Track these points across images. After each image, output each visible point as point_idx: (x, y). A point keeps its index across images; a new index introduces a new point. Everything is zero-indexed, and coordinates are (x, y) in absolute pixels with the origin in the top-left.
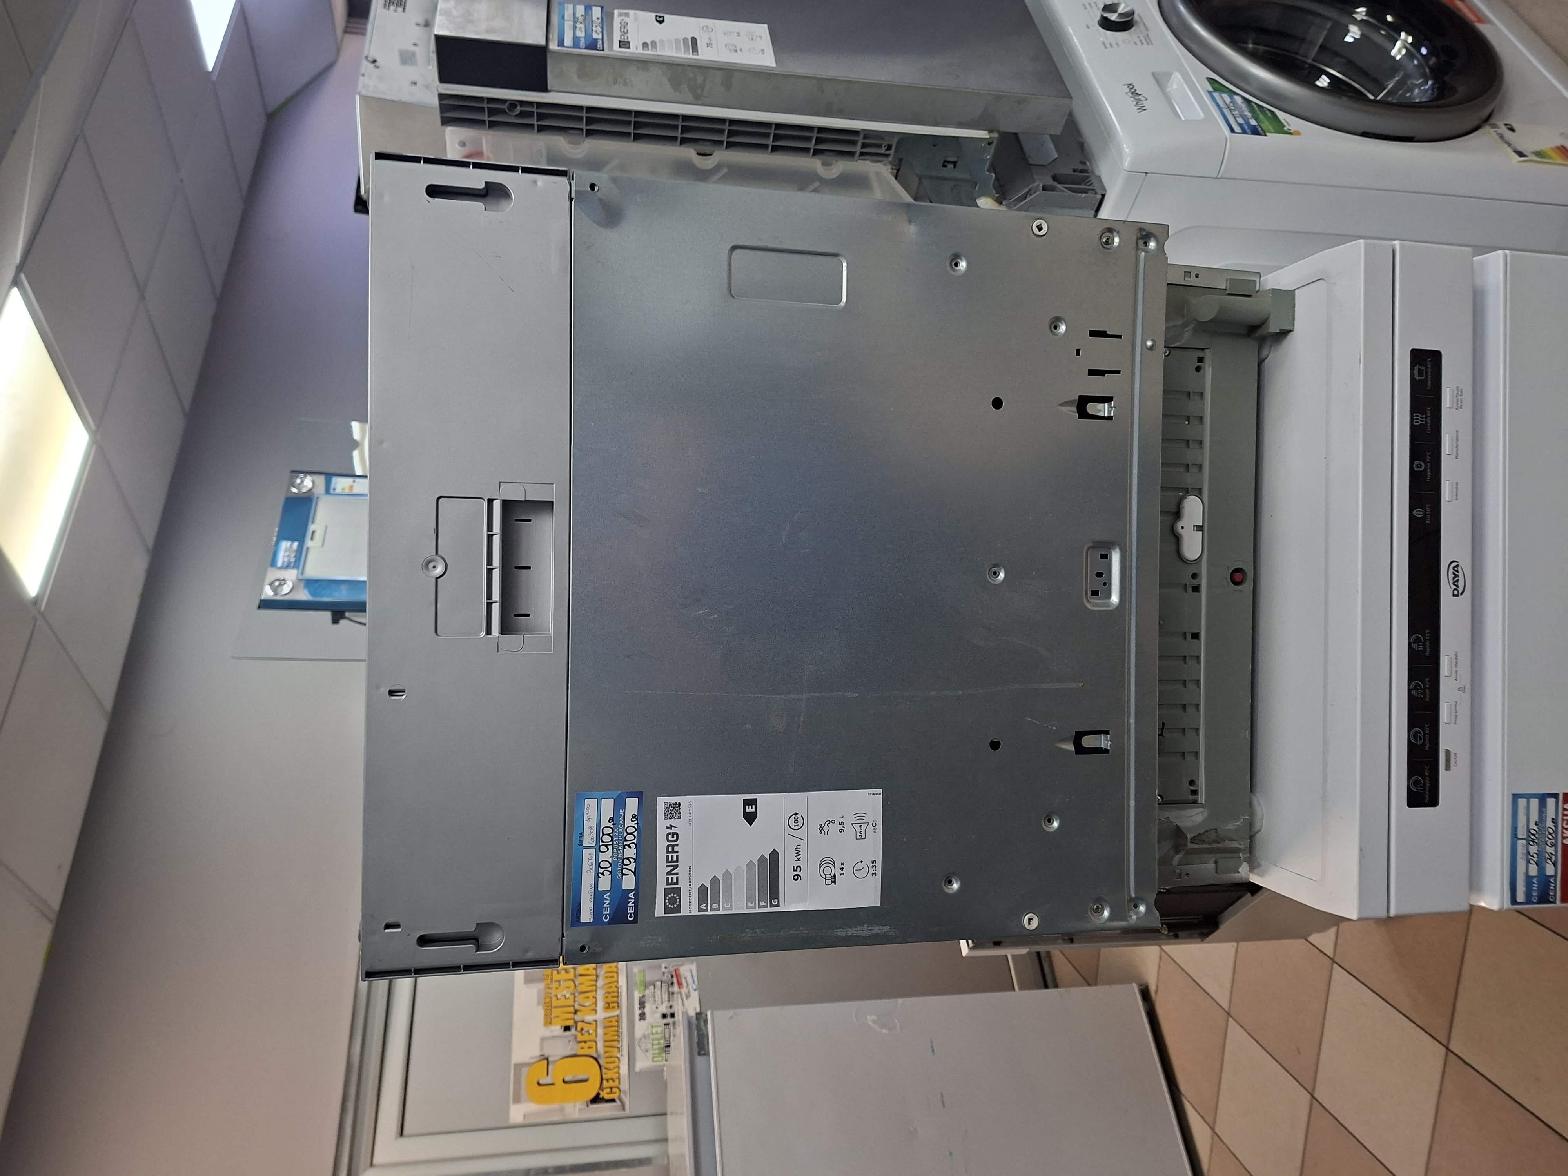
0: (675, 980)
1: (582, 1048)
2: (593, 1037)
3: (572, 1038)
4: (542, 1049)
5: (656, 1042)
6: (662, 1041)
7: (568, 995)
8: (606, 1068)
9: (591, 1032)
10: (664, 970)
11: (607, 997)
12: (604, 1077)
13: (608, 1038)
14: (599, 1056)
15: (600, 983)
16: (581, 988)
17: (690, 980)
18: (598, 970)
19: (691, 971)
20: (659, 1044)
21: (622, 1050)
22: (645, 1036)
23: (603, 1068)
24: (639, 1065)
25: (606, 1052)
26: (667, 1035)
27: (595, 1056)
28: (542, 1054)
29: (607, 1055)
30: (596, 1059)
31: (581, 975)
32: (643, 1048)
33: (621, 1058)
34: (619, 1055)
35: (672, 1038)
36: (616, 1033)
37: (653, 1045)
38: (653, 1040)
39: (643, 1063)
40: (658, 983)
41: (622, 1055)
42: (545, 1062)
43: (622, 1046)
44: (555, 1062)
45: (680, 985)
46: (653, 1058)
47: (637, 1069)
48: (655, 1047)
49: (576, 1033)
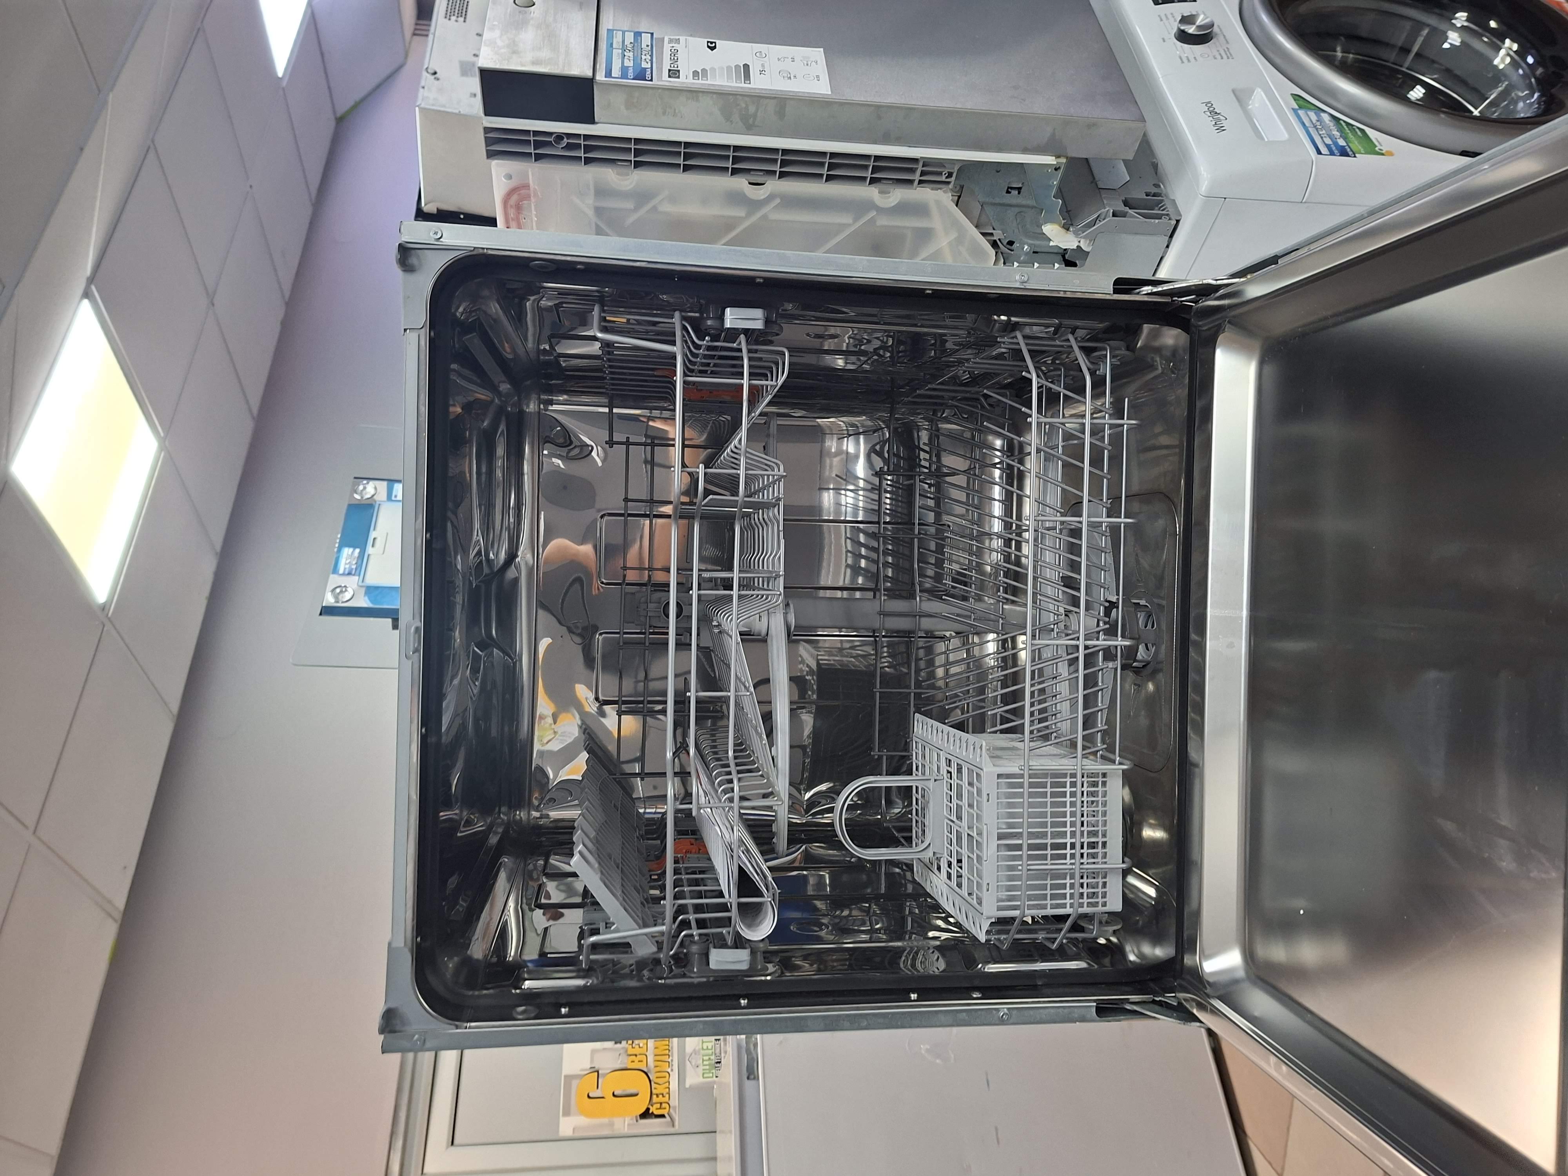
1: (633, 1062)
2: (643, 1051)
3: (622, 1051)
4: (592, 1061)
5: (706, 1058)
6: (713, 1057)
8: (655, 1083)
9: (641, 1045)
12: (654, 1091)
13: (658, 1052)
14: (649, 1070)
20: (710, 1059)
21: (672, 1065)
22: (695, 1052)
23: (652, 1083)
24: (688, 1083)
25: (656, 1067)
26: (718, 1051)
27: (645, 1070)
28: (593, 1066)
29: (658, 1069)
30: (646, 1074)
32: (693, 1064)
33: (671, 1073)
34: (669, 1070)
35: (723, 1055)
36: (667, 1047)
37: (703, 1060)
38: (703, 1056)
39: (693, 1078)
41: (672, 1070)
42: (596, 1073)
43: (672, 1060)
44: (605, 1075)
46: (703, 1074)
47: (687, 1086)
48: (705, 1063)
49: (627, 1045)
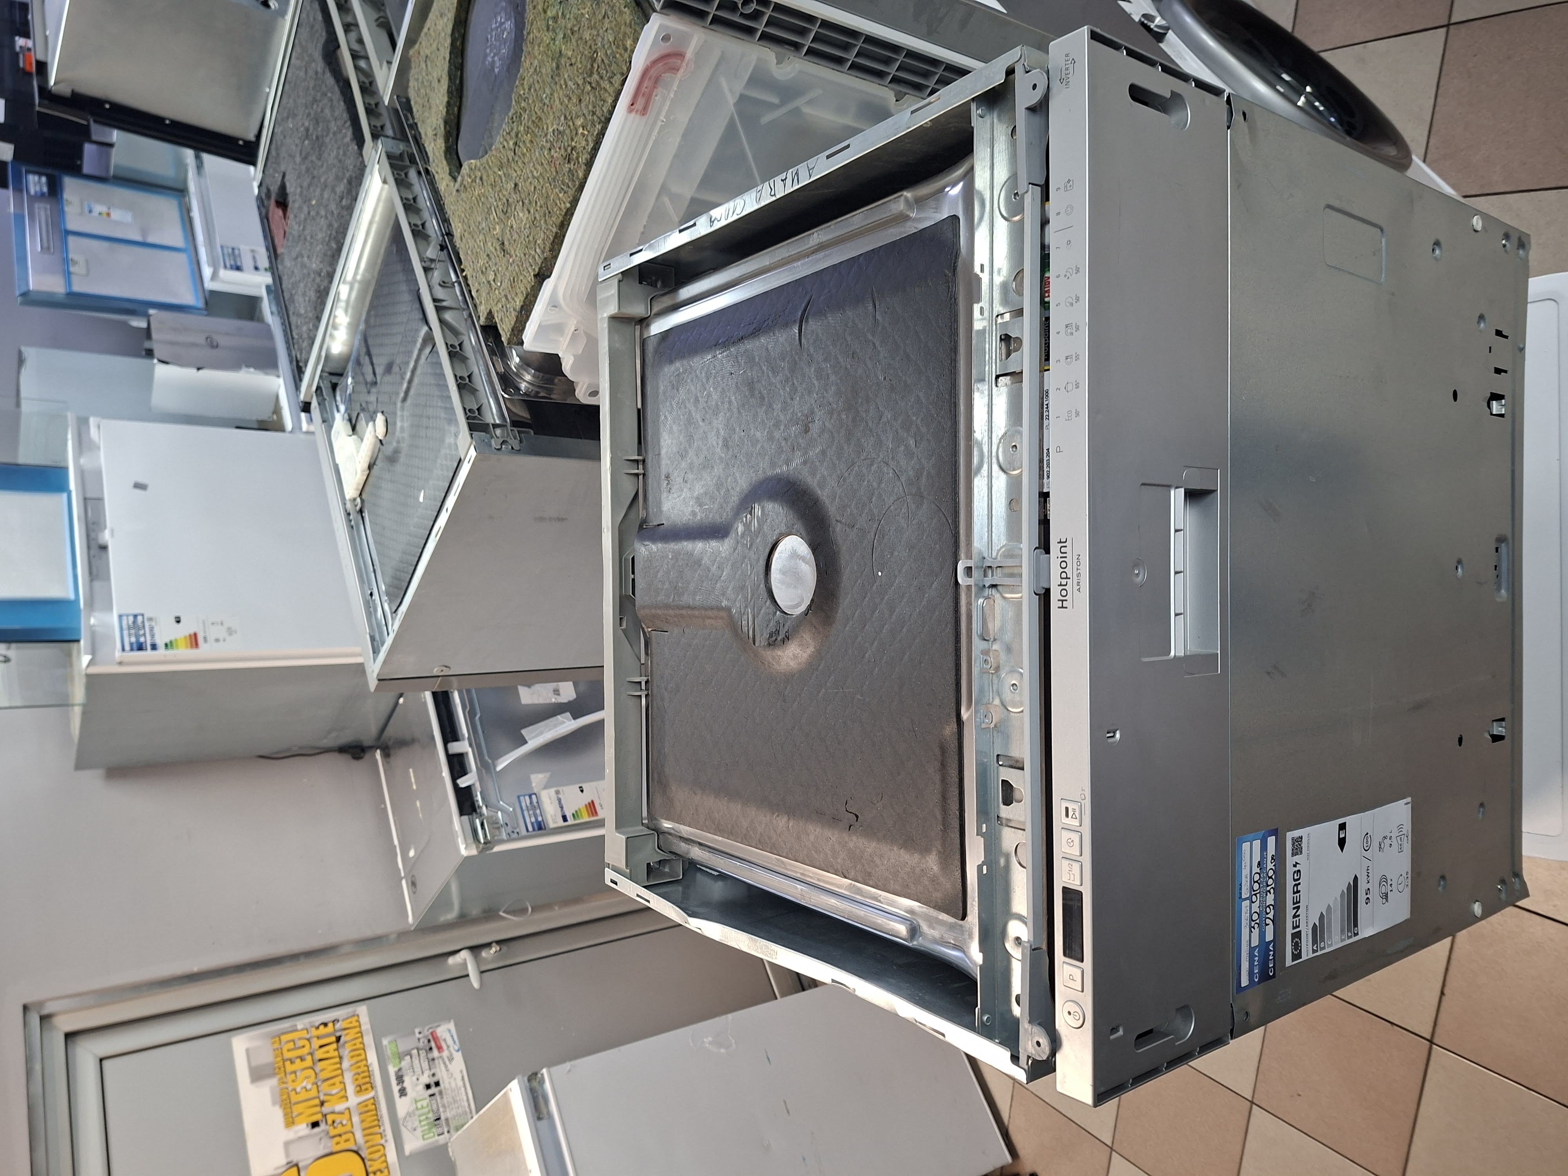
0: (433, 1044)
1: (338, 1143)
2: (348, 1128)
3: (322, 1135)
4: (287, 1154)
5: (423, 1118)
6: (430, 1115)
7: (309, 1087)
8: (369, 1160)
9: (344, 1122)
10: (418, 1035)
11: (357, 1080)
12: (370, 1170)
13: (366, 1125)
14: (359, 1148)
15: (346, 1064)
16: (323, 1075)
17: (450, 1041)
18: (340, 1051)
19: (449, 1031)
20: (427, 1118)
21: (385, 1136)
22: (409, 1114)
23: (366, 1161)
24: (408, 1149)
25: (367, 1142)
26: (435, 1107)
27: (355, 1148)
28: (289, 1160)
29: (370, 1144)
30: (356, 1152)
31: (320, 1060)
32: (409, 1128)
33: (384, 1144)
34: (383, 1142)
35: (441, 1110)
36: (375, 1117)
37: (420, 1121)
38: (420, 1116)
39: (413, 1143)
40: (415, 1052)
41: (386, 1141)
42: (295, 1169)
43: (384, 1131)
44: (306, 1167)
45: (440, 1048)
46: (423, 1136)
47: (407, 1152)
48: (423, 1123)
49: (327, 1127)
